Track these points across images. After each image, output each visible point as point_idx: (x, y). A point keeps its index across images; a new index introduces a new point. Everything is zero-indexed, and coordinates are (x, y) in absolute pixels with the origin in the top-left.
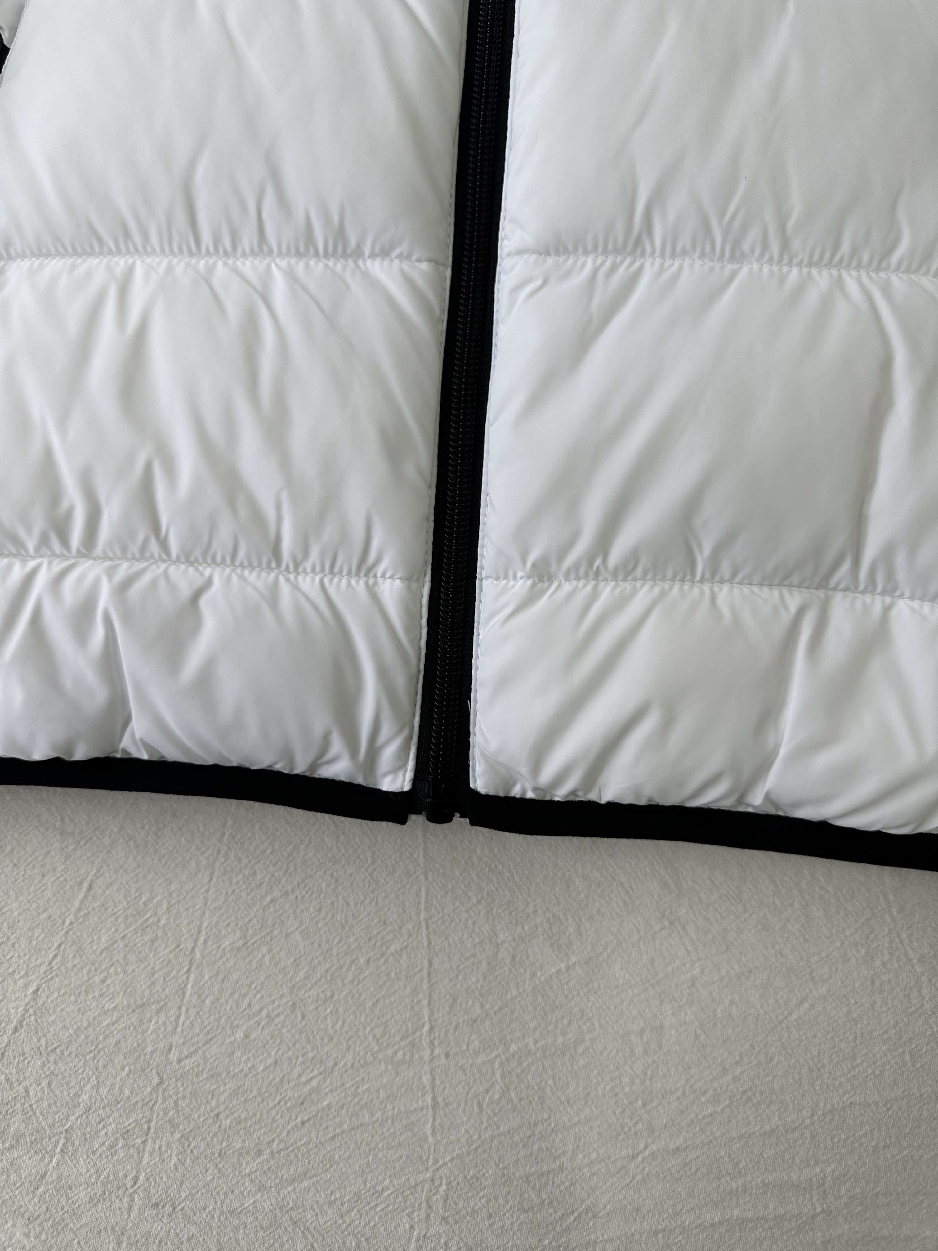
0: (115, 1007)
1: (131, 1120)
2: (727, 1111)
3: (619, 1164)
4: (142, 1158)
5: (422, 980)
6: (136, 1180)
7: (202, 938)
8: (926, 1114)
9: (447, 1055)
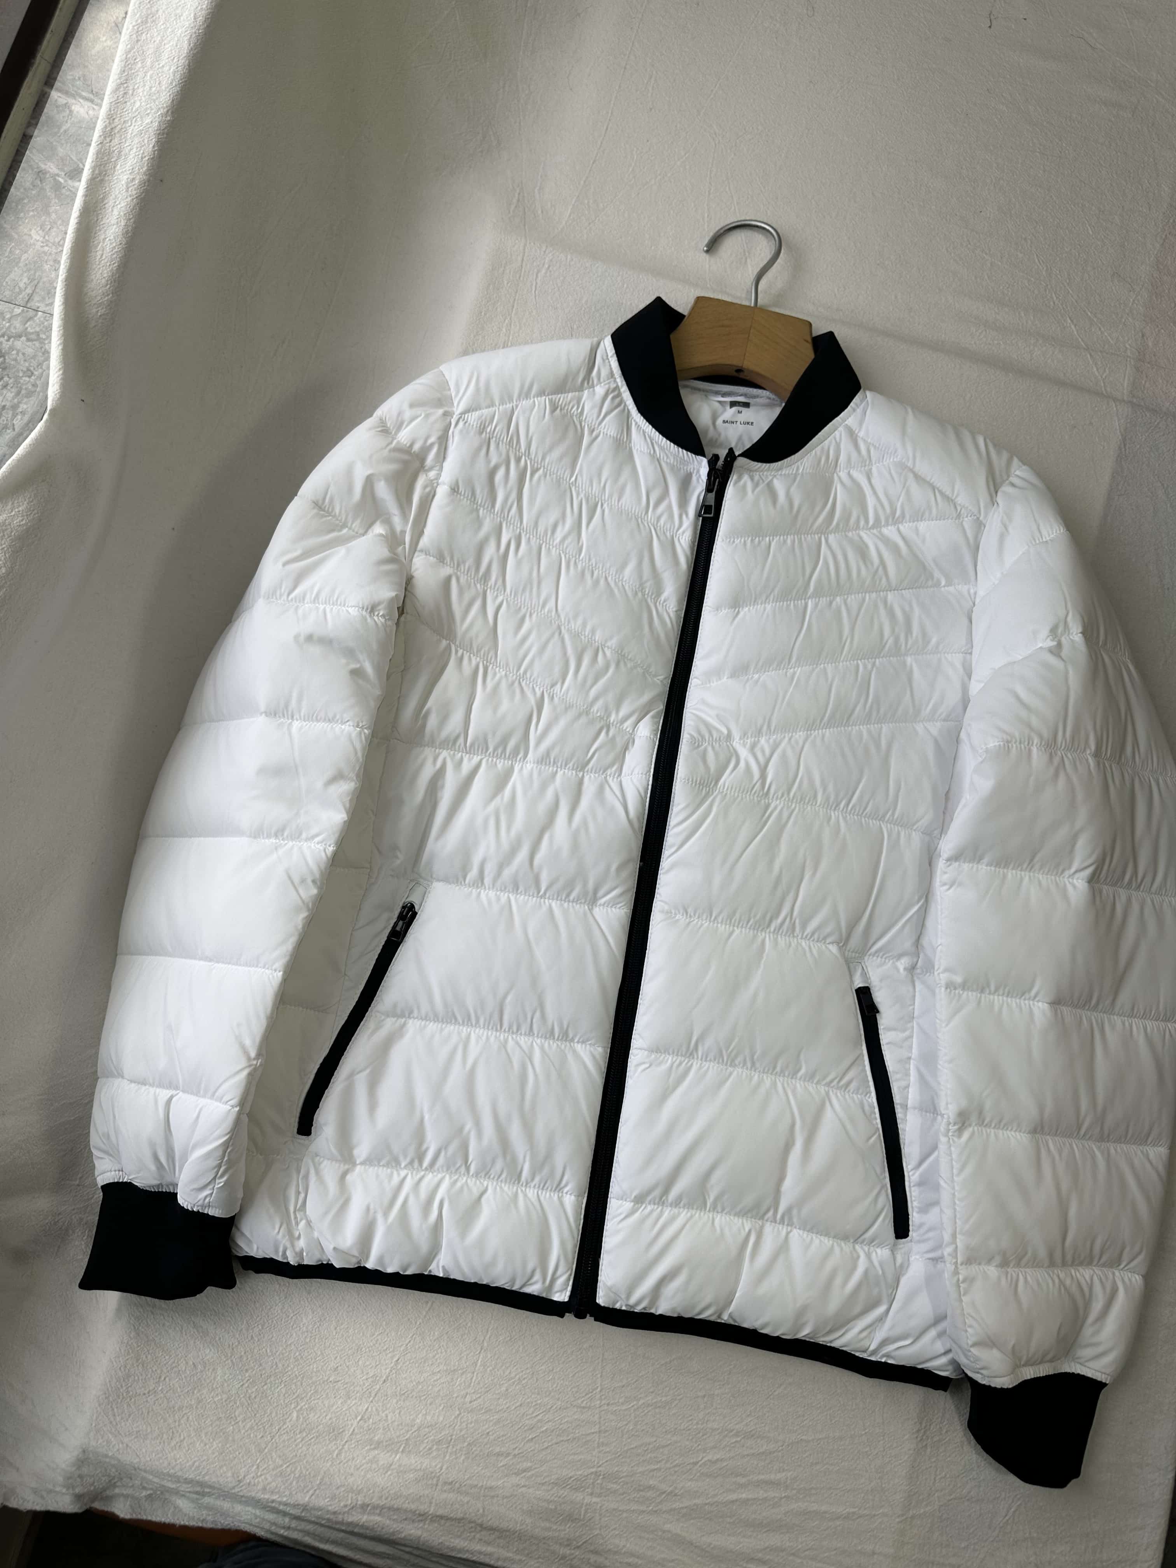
0: (439, 1372)
1: (443, 1434)
2: (743, 1440)
3: (688, 1467)
4: (445, 1456)
5: (598, 1363)
6: (441, 1468)
7: (488, 1336)
8: (836, 1447)
9: (608, 1405)
